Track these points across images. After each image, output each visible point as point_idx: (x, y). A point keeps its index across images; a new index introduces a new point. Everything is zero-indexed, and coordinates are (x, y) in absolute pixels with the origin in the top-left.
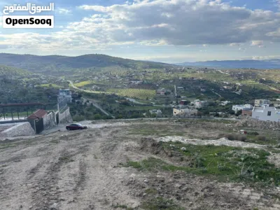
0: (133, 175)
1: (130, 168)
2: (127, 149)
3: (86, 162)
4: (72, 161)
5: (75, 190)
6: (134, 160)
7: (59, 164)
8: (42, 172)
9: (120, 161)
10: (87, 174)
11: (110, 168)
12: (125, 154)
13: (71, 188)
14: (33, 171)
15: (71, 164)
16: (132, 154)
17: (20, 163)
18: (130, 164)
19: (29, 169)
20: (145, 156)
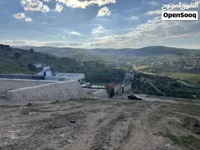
0: (168, 145)
1: (167, 138)
2: (170, 123)
3: (134, 124)
4: (125, 121)
5: (121, 142)
6: (174, 134)
8: (105, 124)
9: (161, 131)
10: (133, 133)
11: (151, 133)
12: (167, 126)
13: (119, 139)
14: (100, 121)
15: (124, 123)
16: (174, 128)
17: (96, 114)
18: (168, 136)
19: (99, 119)
20: (185, 133)
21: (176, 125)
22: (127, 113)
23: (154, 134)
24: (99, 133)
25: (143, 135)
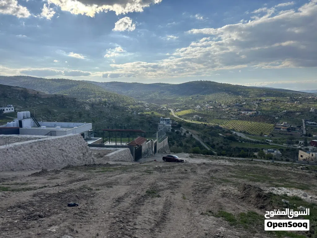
0: (222, 229)
1: (220, 219)
2: (224, 195)
4: (159, 196)
5: (152, 230)
6: (229, 211)
7: (145, 197)
8: (126, 203)
9: (211, 208)
11: (197, 213)
12: (219, 200)
14: (119, 200)
15: (157, 199)
16: (229, 203)
17: (111, 189)
18: (222, 215)
19: (117, 197)
21: (232, 197)
22: (162, 183)
23: (202, 214)
24: (117, 219)
25: (185, 217)
